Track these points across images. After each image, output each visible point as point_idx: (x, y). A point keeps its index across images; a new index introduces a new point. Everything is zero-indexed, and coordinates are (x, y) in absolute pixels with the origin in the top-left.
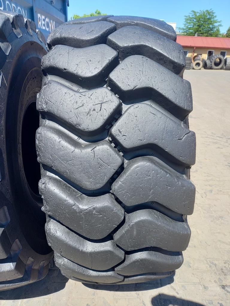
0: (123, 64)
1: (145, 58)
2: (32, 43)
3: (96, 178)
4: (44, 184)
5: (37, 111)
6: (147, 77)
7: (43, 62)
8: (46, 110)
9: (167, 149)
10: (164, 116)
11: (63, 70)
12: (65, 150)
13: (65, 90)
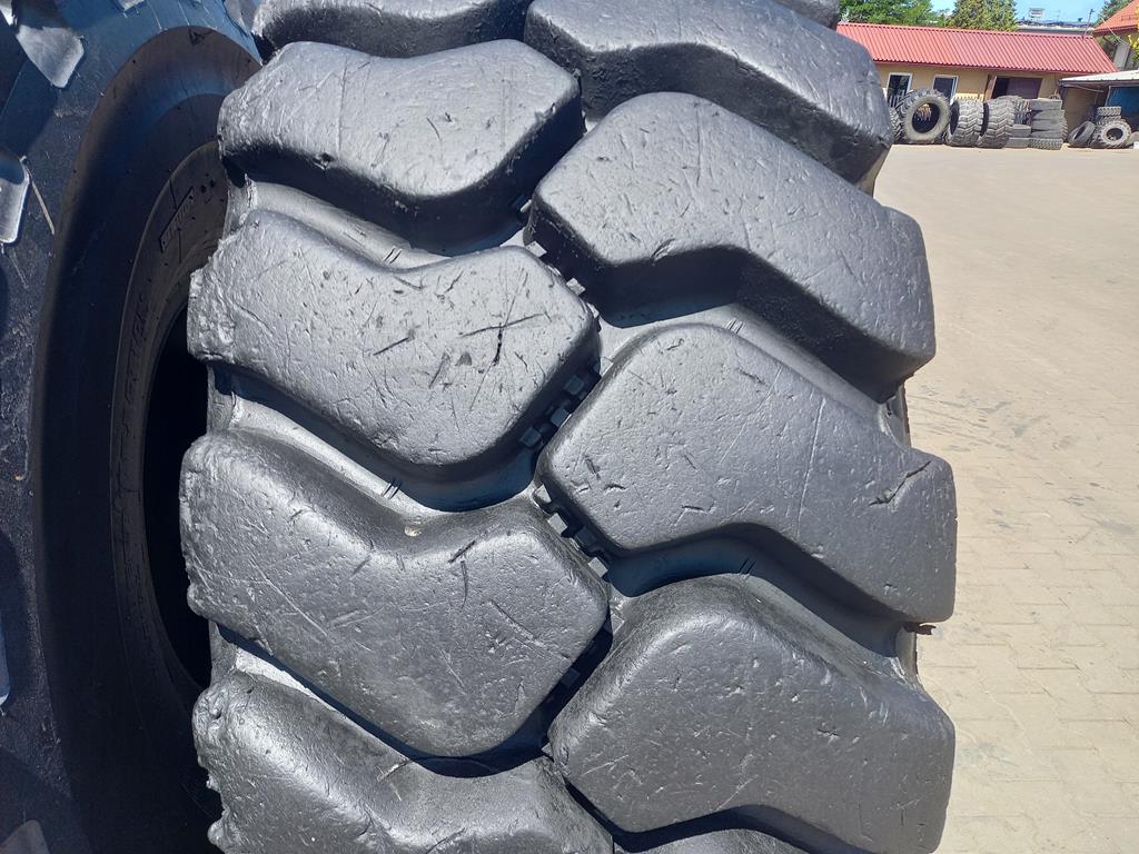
0: (601, 138)
1: (707, 108)
2: (198, 36)
3: (473, 699)
4: (218, 716)
5: (190, 356)
6: (720, 198)
7: (226, 123)
8: (231, 355)
9: (821, 548)
10: (806, 389)
11: (319, 162)
12: (320, 557)
13: (326, 259)
